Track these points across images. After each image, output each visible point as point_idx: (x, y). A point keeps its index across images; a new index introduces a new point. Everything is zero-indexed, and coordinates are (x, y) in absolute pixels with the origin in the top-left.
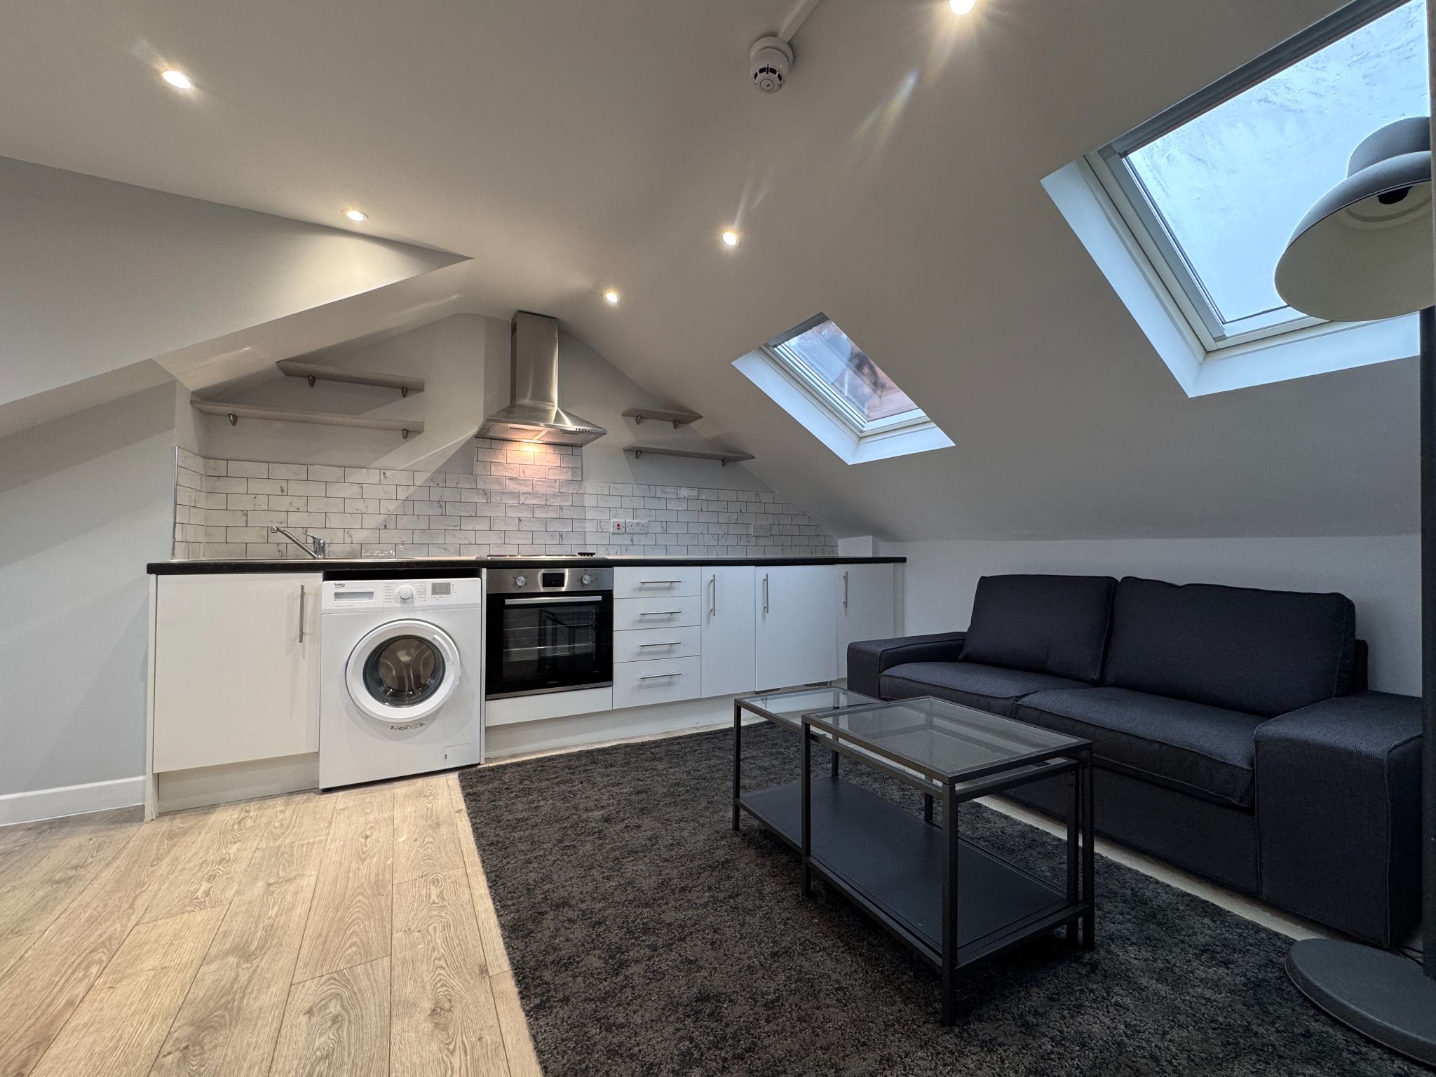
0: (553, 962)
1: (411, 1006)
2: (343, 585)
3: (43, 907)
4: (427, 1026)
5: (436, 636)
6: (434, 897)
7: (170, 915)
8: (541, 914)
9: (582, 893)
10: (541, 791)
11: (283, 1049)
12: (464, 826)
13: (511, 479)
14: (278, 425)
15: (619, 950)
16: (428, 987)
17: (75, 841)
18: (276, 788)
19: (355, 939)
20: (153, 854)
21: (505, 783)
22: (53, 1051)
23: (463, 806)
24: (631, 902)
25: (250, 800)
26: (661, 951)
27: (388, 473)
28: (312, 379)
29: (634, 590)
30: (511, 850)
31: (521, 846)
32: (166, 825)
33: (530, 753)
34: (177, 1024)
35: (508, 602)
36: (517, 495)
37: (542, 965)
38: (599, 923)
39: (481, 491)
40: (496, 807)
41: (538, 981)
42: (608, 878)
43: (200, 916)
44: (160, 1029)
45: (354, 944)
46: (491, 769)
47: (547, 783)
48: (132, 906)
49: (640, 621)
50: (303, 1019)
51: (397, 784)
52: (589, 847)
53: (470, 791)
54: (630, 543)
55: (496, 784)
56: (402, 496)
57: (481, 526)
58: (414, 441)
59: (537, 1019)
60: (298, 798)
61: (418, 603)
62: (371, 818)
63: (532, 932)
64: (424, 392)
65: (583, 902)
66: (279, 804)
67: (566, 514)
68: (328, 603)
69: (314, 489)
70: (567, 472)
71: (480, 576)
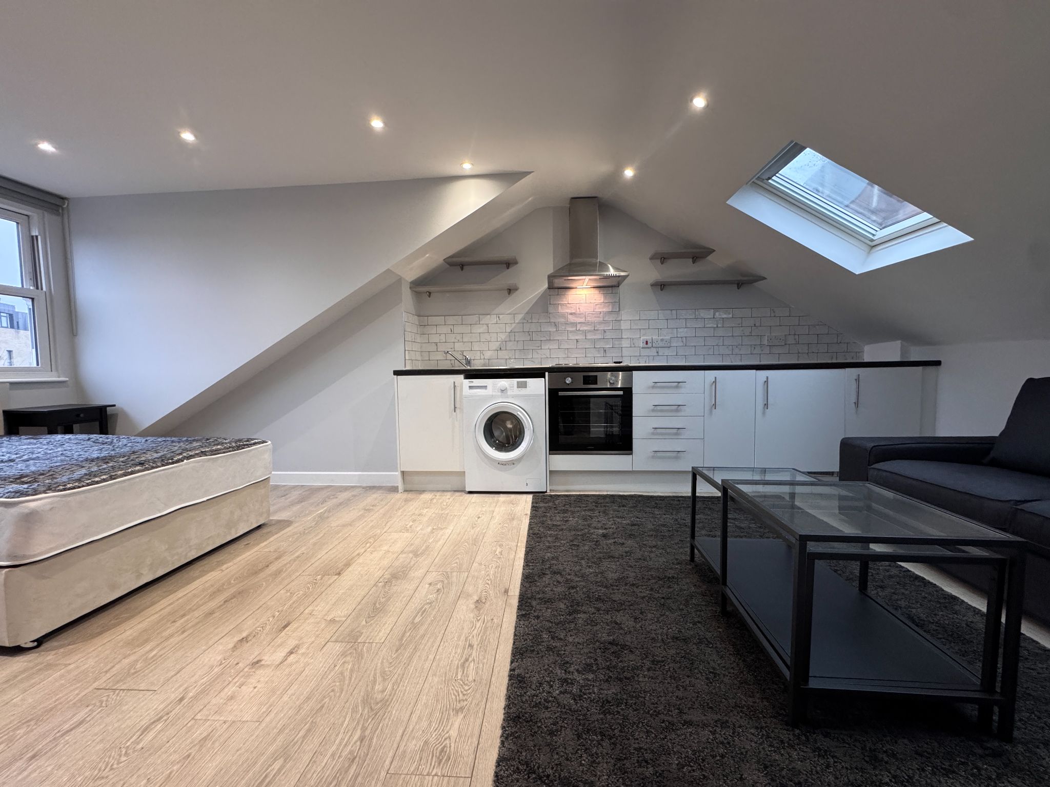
0: (539, 598)
1: (469, 596)
2: (472, 382)
3: (360, 518)
4: (473, 606)
5: (519, 413)
6: (497, 552)
7: (396, 532)
8: (544, 574)
9: (571, 570)
10: (573, 512)
11: (417, 595)
12: (526, 522)
13: (571, 314)
14: (448, 295)
15: (578, 604)
16: (479, 591)
17: (375, 496)
18: (449, 487)
19: (457, 561)
20: (398, 507)
21: (555, 505)
22: (350, 569)
23: (529, 513)
24: (597, 582)
25: (438, 491)
26: (602, 612)
27: (501, 316)
28: (462, 266)
29: (649, 388)
30: (543, 539)
31: (549, 539)
32: (405, 495)
33: (575, 491)
34: (386, 573)
35: (561, 393)
36: (574, 324)
37: (532, 597)
38: (573, 588)
39: (553, 323)
40: (545, 516)
41: (528, 604)
42: (589, 567)
43: (406, 535)
44: (380, 573)
45: (457, 563)
46: (551, 496)
47: (579, 509)
48: (385, 525)
49: (653, 411)
50: (427, 586)
51: (502, 495)
52: (587, 548)
53: (535, 505)
54: (656, 354)
55: (550, 504)
56: (508, 330)
57: (554, 346)
58: (514, 295)
59: (520, 620)
60: (457, 494)
61: (509, 393)
62: (484, 509)
63: (536, 581)
64: (518, 265)
65: (569, 575)
66: (449, 494)
67: (609, 335)
68: (466, 391)
69: (466, 329)
70: (609, 306)
71: (544, 377)
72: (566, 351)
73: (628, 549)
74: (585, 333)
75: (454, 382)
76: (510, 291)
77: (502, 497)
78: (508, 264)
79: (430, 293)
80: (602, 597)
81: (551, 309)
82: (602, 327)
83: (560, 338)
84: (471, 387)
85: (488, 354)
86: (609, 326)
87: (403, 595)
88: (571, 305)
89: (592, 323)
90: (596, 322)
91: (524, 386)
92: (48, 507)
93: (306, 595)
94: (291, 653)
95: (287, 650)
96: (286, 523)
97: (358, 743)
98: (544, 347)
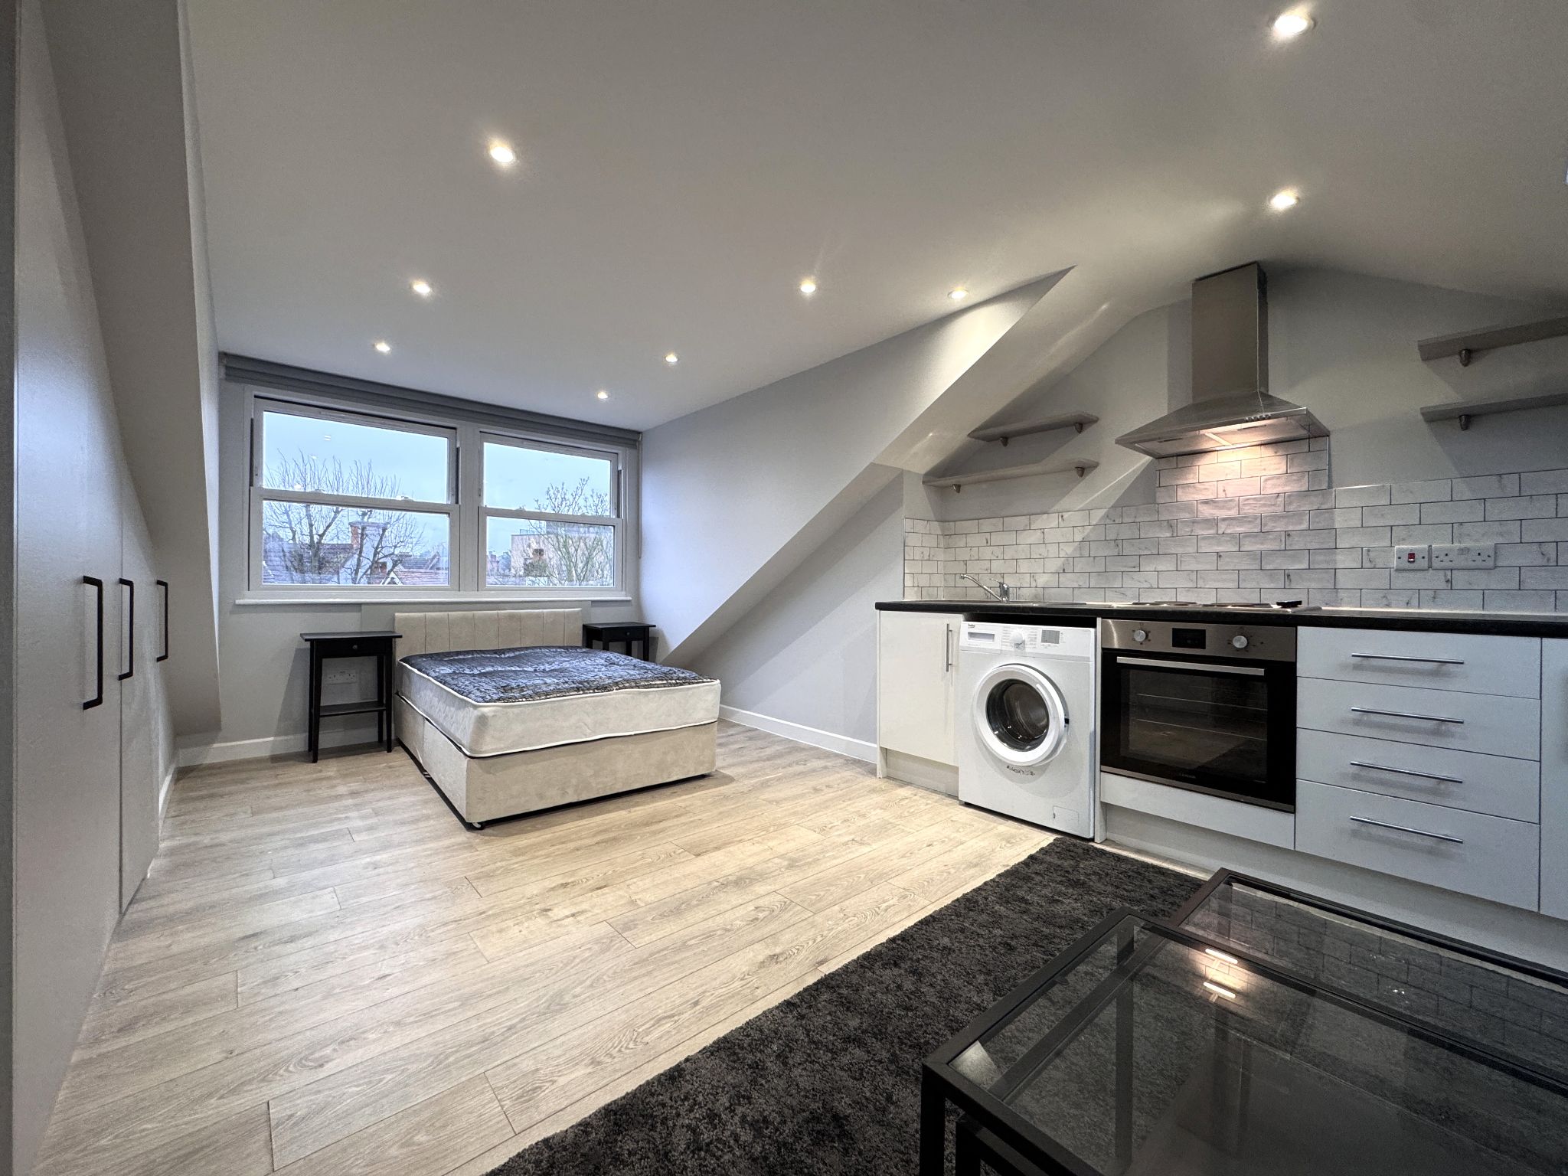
0: (841, 994)
1: (776, 944)
2: (973, 626)
3: (797, 797)
4: (761, 959)
5: (1037, 682)
6: (885, 905)
7: (808, 828)
9: (944, 980)
10: (1089, 892)
11: (729, 913)
13: (1206, 502)
14: (984, 486)
15: (878, 1034)
16: (793, 944)
18: (942, 787)
19: (823, 893)
20: (853, 796)
21: (1077, 867)
22: (713, 854)
25: (928, 789)
27: (1066, 515)
28: (1005, 439)
29: (1344, 667)
30: (971, 914)
31: (982, 917)
32: (877, 783)
34: (736, 873)
35: (1121, 660)
36: (1214, 522)
37: (834, 987)
38: (907, 1007)
39: (1165, 524)
40: (1027, 878)
41: (816, 994)
43: (814, 836)
44: (731, 871)
45: (818, 895)
46: (1090, 850)
47: (1111, 889)
48: (809, 815)
50: (751, 909)
51: (1010, 823)
53: (1040, 855)
55: (1069, 863)
56: (1078, 538)
57: (1166, 565)
58: (1090, 478)
60: (948, 801)
61: (1028, 649)
62: (954, 835)
64: (1098, 425)
65: (931, 985)
66: (937, 797)
67: (1297, 543)
68: (964, 640)
69: (1009, 538)
70: (1299, 480)
71: (1094, 626)
72: (1194, 575)
74: (1238, 539)
75: (948, 625)
76: (1083, 470)
78: (1081, 424)
79: (958, 487)
81: (1162, 497)
82: (1280, 526)
83: (1180, 550)
84: (972, 635)
85: (1042, 580)
86: (1300, 524)
87: (716, 907)
88: (1207, 485)
89: (1256, 518)
90: (1266, 516)
91: (1054, 639)
93: (650, 865)
94: (573, 915)
95: (574, 911)
96: (729, 780)
97: (505, 1029)
98: (1149, 567)
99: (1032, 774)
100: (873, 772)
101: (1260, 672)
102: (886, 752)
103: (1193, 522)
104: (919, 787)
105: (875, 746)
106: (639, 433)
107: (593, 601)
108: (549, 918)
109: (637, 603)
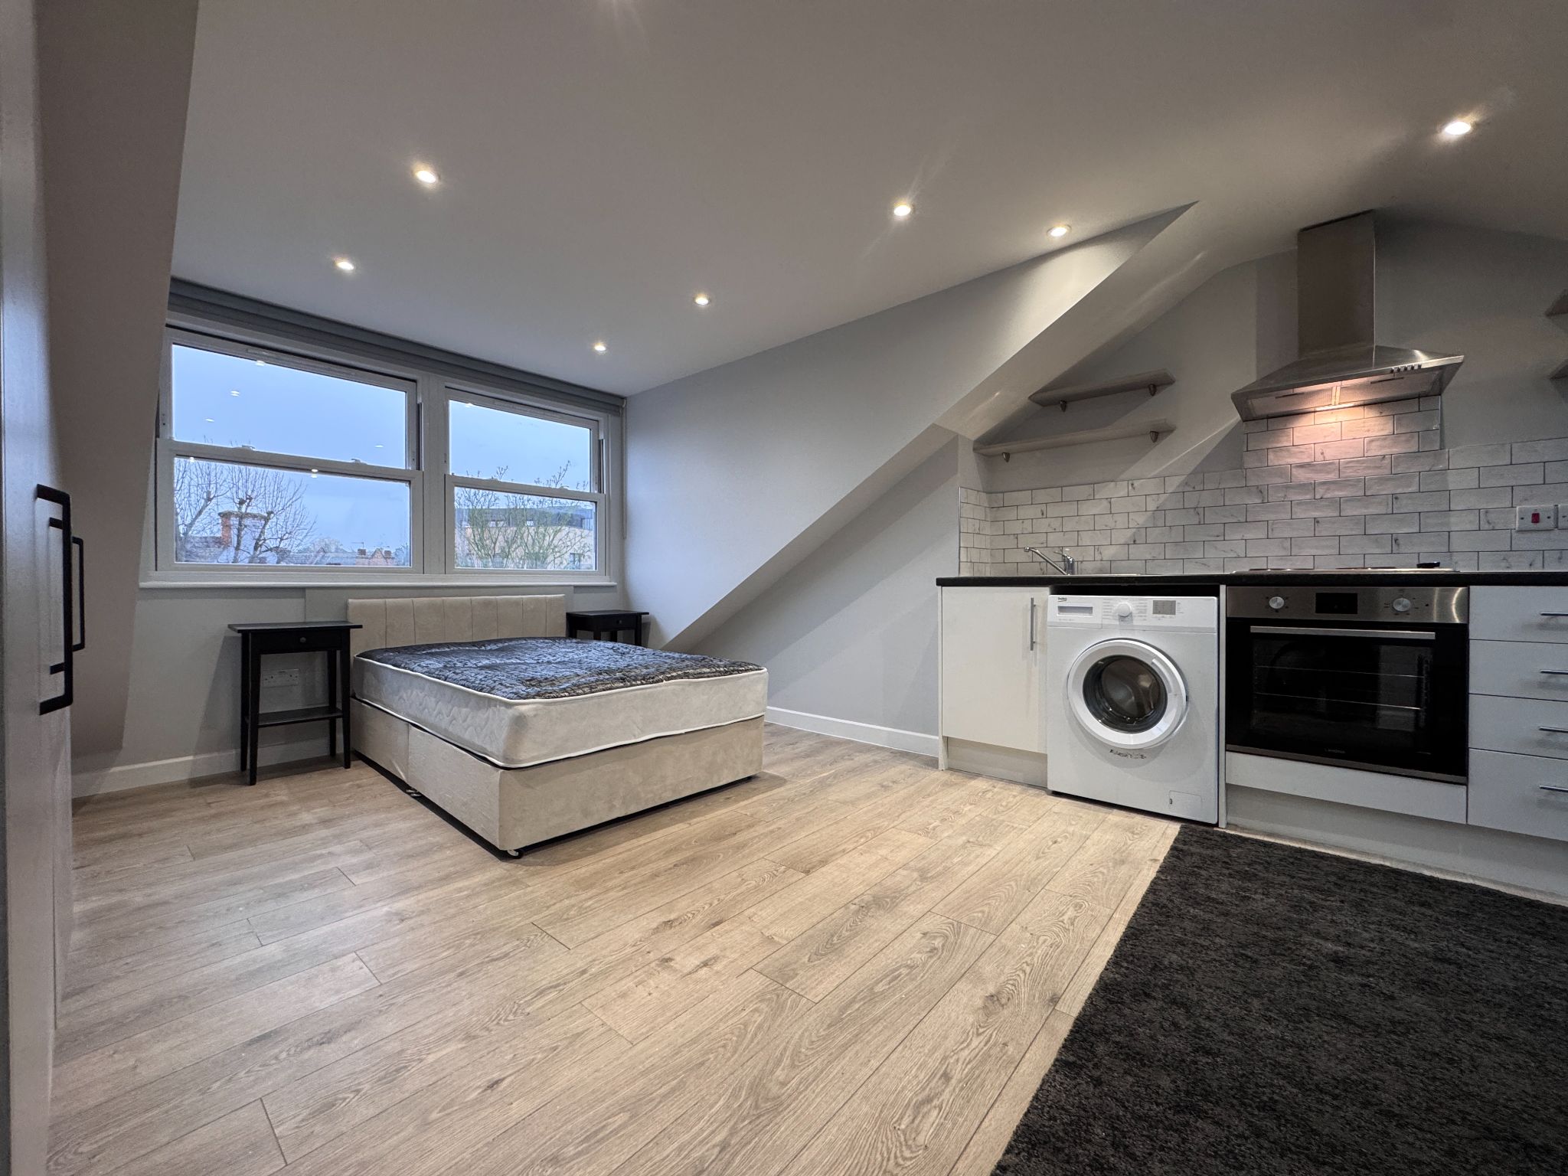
0: (1117, 1043)
1: (980, 980)
2: (1065, 599)
3: (868, 796)
4: (979, 1003)
5: (1154, 661)
6: (1066, 918)
7: (909, 831)
8: (1147, 995)
9: (1217, 1010)
10: (1268, 884)
11: (896, 944)
12: (1150, 873)
13: (1302, 466)
14: (1037, 454)
15: (1206, 1096)
16: (1003, 978)
17: (903, 767)
18: (1020, 777)
19: (986, 909)
20: (928, 791)
21: (1229, 856)
22: (824, 869)
23: (1161, 859)
24: (1276, 1064)
25: (1002, 780)
27: (1136, 484)
28: (1064, 403)
29: (1527, 627)
30: (1172, 921)
31: (1187, 924)
32: (946, 776)
33: (1291, 839)
34: (868, 892)
35: (1254, 629)
36: (1311, 487)
37: (1103, 1035)
38: (1208, 1053)
39: (1254, 489)
40: (1192, 874)
41: (1086, 1045)
42: (1269, 1020)
43: (922, 840)
44: (860, 889)
45: (983, 912)
46: (1225, 836)
47: (1287, 879)
48: (898, 816)
49: (1543, 685)
50: (919, 935)
52: (1277, 972)
53: (1180, 846)
55: (1217, 853)
56: (1152, 506)
57: (1255, 533)
58: (1165, 443)
59: (1057, 1071)
60: (1032, 791)
61: (1137, 622)
62: (1071, 829)
63: (1122, 1003)
64: (1176, 383)
65: (1208, 1018)
66: (1018, 788)
67: (1405, 505)
68: (1053, 615)
69: (1069, 509)
70: (1408, 441)
71: (1217, 594)
72: (1287, 544)
73: (1399, 1015)
74: (1338, 503)
75: (1032, 600)
76: (1156, 435)
77: (1116, 816)
78: (1154, 387)
79: (1008, 455)
80: (1279, 1107)
81: (1250, 461)
82: (1389, 489)
83: (1271, 517)
84: (1062, 609)
85: (1109, 552)
86: (1408, 486)
87: (876, 937)
88: (1302, 449)
89: (1359, 481)
90: (1371, 479)
91: (1171, 609)
92: (532, 713)
93: (757, 888)
94: (705, 964)
95: (703, 958)
96: (778, 781)
97: (717, 1150)
98: (1234, 535)
99: (1142, 757)
100: (933, 763)
101: (1430, 635)
102: (947, 740)
103: (1287, 487)
104: (990, 777)
105: (937, 738)
106: (622, 398)
107: (576, 587)
108: (675, 971)
109: (622, 587)
